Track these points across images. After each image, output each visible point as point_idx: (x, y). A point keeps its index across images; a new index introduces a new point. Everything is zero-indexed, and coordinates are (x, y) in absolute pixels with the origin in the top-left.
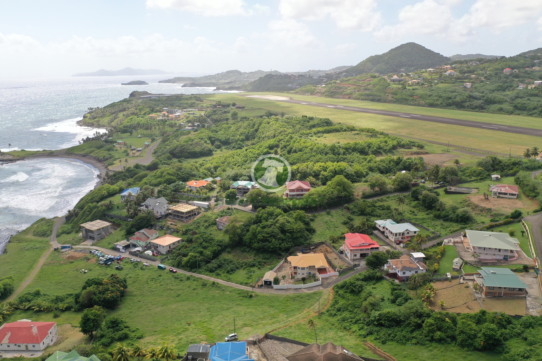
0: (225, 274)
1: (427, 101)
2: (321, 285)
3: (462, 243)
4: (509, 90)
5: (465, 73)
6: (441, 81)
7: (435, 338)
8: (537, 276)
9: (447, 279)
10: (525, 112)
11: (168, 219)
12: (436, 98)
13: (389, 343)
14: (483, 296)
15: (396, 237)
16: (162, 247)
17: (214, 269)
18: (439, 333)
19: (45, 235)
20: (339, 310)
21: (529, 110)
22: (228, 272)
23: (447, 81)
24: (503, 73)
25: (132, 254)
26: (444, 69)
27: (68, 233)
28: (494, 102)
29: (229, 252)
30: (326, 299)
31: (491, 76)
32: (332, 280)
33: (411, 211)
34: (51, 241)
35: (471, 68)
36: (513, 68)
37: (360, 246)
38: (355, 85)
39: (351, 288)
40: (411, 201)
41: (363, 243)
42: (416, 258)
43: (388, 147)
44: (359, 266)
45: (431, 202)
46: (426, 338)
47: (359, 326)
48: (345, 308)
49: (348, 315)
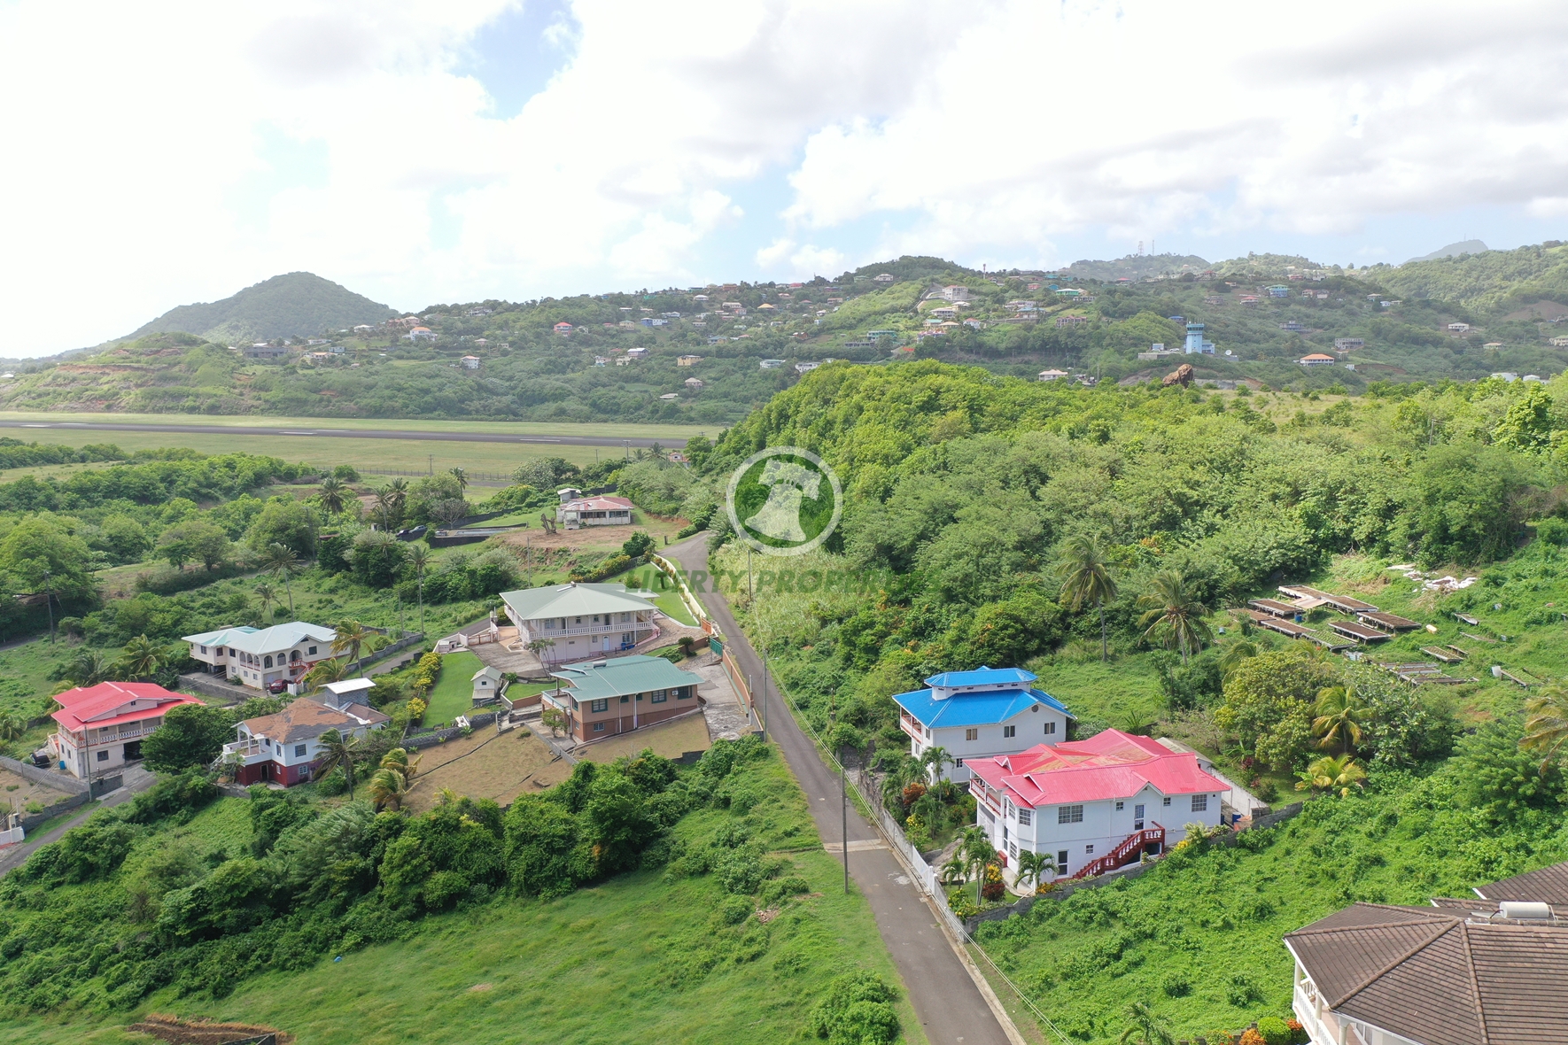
1: (365, 402)
3: (496, 641)
4: (573, 371)
5: (460, 333)
6: (397, 353)
7: (429, 898)
8: (719, 658)
9: (457, 735)
10: (621, 417)
12: (387, 392)
13: (247, 984)
14: (579, 741)
15: (269, 670)
18: (440, 876)
21: (628, 410)
23: (413, 354)
24: (553, 333)
26: (401, 324)
28: (543, 399)
31: (524, 338)
33: (320, 602)
35: (474, 322)
36: (575, 324)
37: (119, 716)
38: (125, 368)
39: (79, 858)
40: (321, 578)
41: (133, 703)
42: (343, 697)
43: (239, 481)
44: (120, 785)
45: (383, 560)
46: (396, 914)
47: (108, 976)
48: (46, 934)
49: (58, 954)
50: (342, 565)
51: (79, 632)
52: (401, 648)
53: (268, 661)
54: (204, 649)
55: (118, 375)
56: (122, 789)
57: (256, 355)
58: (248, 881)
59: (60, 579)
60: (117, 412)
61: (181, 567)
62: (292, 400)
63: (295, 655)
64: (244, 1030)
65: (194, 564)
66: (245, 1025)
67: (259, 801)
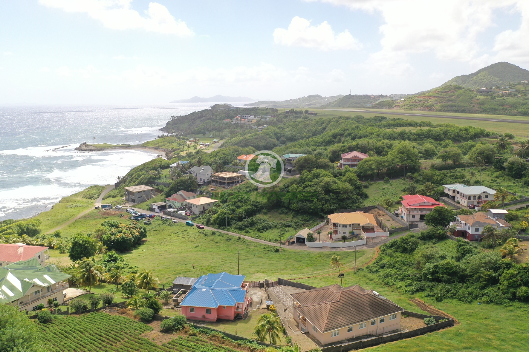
0: (256, 232)
1: (520, 110)
2: (366, 245)
7: (518, 295)
11: (210, 185)
13: (447, 300)
15: (470, 201)
16: (195, 206)
17: (244, 226)
18: (524, 288)
19: (92, 197)
20: (382, 267)
22: (259, 230)
25: (165, 213)
27: (114, 197)
29: (265, 214)
30: (368, 258)
32: (380, 240)
33: (492, 180)
34: (96, 203)
37: (420, 206)
38: (437, 97)
39: (403, 246)
40: (493, 172)
41: (425, 203)
42: (495, 215)
43: (469, 135)
44: (417, 227)
45: (519, 169)
46: (504, 296)
47: (406, 282)
48: (391, 265)
49: (394, 271)
50: (502, 168)
51: (412, 178)
52: (521, 202)
53: (470, 197)
54: (449, 190)
55: (434, 99)
56: (418, 228)
57: (481, 92)
58: (452, 268)
59: (409, 161)
60: (432, 111)
61: (445, 162)
62: (492, 109)
63: (480, 197)
64: (445, 314)
65: (449, 162)
66: (445, 313)
67: (460, 243)
